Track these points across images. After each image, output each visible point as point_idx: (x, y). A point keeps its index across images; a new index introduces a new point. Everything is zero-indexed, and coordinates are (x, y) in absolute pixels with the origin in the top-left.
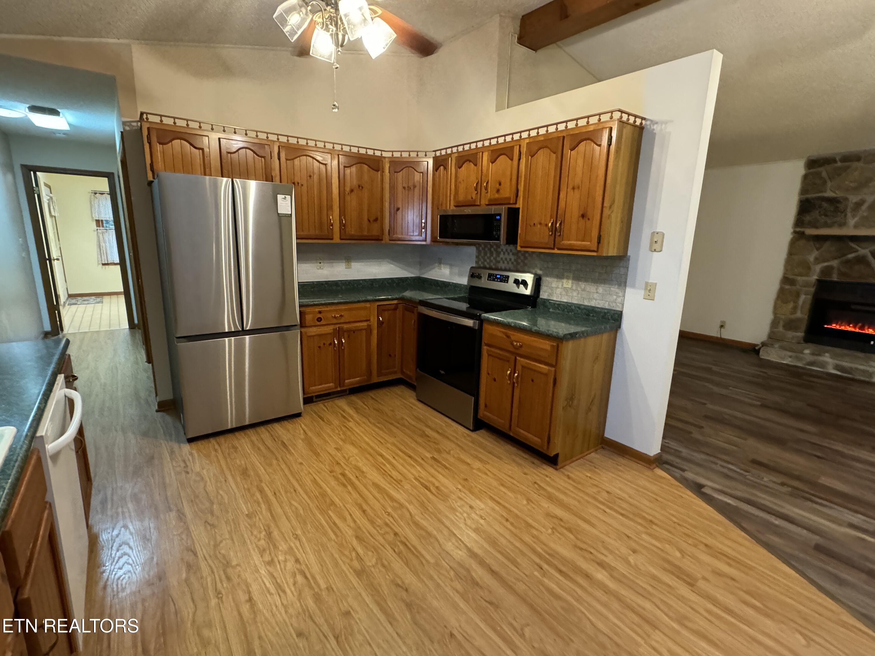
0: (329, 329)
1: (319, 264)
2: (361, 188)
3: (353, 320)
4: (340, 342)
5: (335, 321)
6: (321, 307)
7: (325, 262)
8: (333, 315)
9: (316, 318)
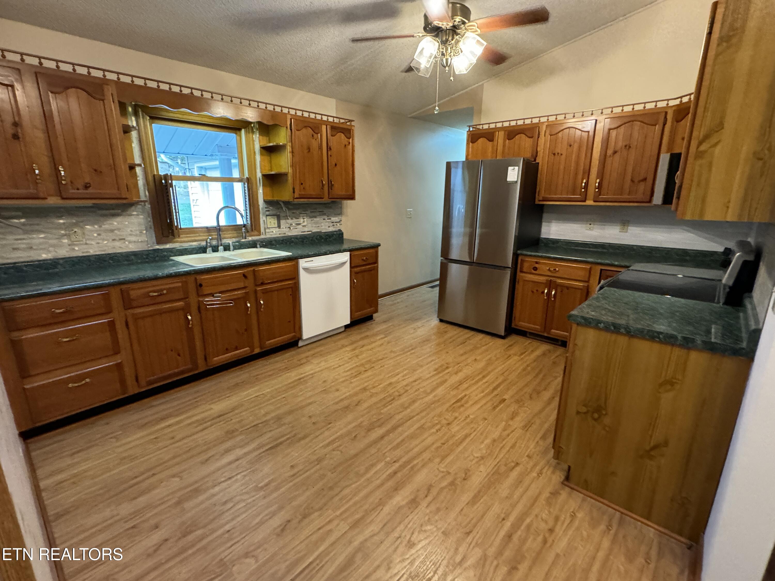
0: (542, 279)
1: (589, 225)
2: (627, 147)
3: (568, 277)
4: (549, 293)
5: (549, 274)
6: (539, 259)
7: (596, 223)
8: (548, 268)
9: (532, 267)
